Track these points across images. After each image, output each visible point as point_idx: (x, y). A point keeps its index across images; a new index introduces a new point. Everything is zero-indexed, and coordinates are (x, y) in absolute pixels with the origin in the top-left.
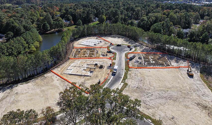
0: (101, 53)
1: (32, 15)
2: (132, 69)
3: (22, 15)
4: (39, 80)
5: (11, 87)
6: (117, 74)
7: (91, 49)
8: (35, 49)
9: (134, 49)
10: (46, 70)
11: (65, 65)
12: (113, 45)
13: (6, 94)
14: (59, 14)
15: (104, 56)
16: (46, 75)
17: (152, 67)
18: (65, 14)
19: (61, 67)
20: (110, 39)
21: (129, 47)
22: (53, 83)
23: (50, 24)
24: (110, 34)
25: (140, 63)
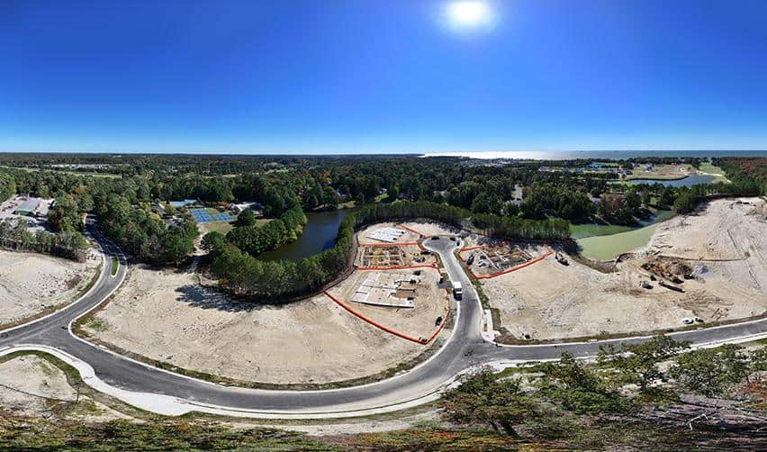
0: (411, 257)
1: (298, 183)
2: (484, 280)
3: (287, 183)
4: (300, 308)
5: (250, 308)
6: (463, 296)
7: (391, 248)
8: (296, 238)
9: (462, 243)
10: (317, 288)
11: (350, 282)
12: (425, 238)
13: (239, 318)
14: (329, 181)
15: (419, 261)
16: (315, 300)
17: (510, 269)
18: (339, 183)
19: (343, 284)
20: (414, 226)
21: (453, 239)
22: (330, 320)
23: (319, 197)
24: (412, 218)
25: (490, 267)
